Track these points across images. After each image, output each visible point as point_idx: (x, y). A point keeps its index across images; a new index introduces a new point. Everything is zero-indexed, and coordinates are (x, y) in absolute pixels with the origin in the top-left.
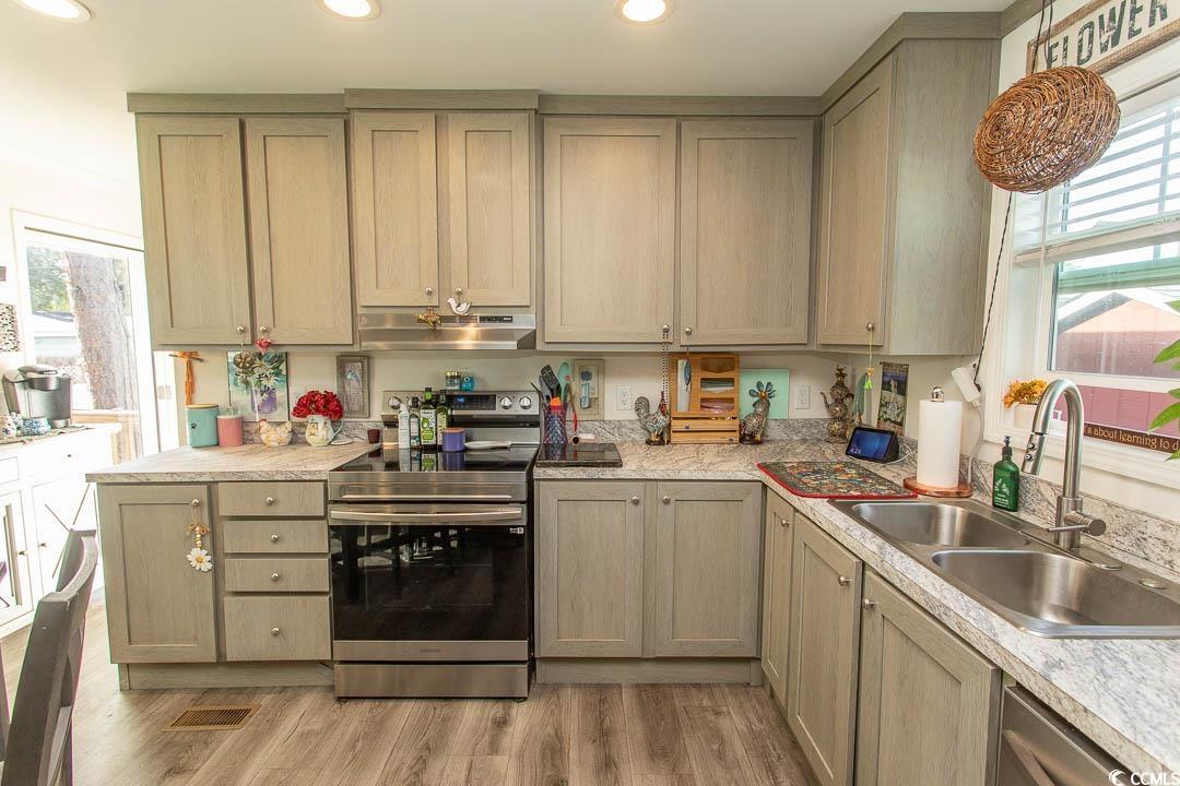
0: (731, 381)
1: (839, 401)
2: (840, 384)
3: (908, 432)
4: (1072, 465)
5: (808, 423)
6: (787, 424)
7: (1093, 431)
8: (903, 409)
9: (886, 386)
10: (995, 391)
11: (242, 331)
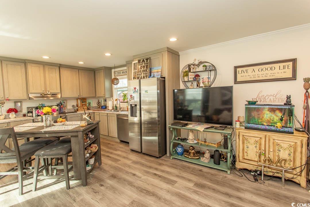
0: (86, 102)
1: (98, 104)
2: (98, 101)
3: (107, 105)
4: (120, 105)
5: (95, 107)
6: (93, 107)
7: (121, 102)
8: (106, 103)
9: (104, 101)
10: (114, 100)
11: (2, 98)
